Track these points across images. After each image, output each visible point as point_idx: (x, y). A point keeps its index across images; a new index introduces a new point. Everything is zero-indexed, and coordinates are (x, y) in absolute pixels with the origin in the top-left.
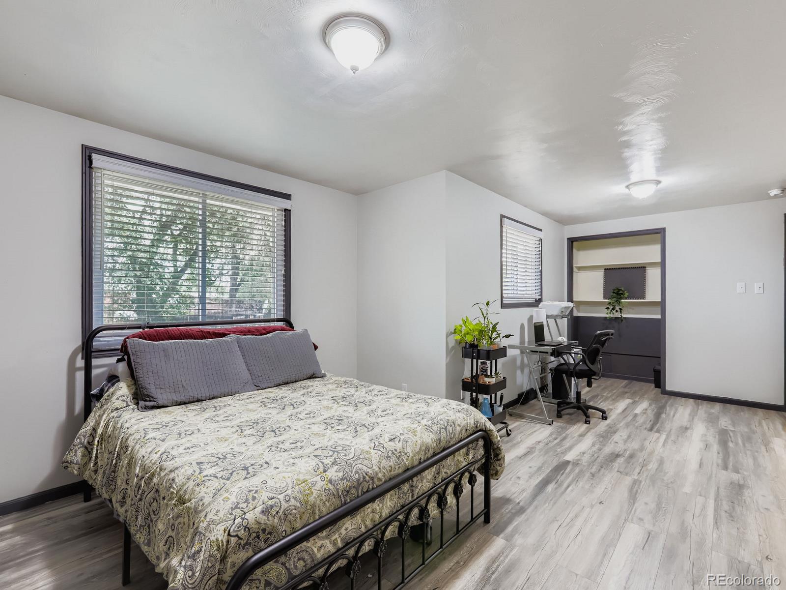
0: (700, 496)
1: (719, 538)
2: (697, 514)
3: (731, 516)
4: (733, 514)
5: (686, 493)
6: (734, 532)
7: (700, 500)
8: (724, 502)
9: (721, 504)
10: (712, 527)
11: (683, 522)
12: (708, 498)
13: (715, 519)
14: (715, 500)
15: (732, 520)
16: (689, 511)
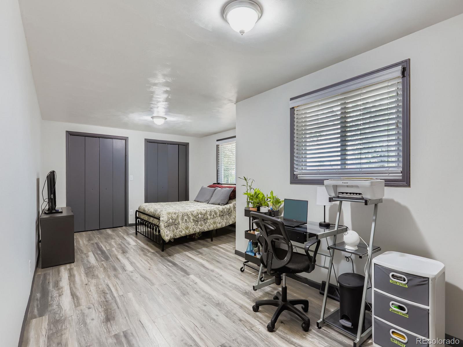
0: (122, 295)
1: (104, 281)
2: (117, 285)
3: (104, 293)
4: (103, 294)
5: (129, 293)
6: (100, 287)
7: (121, 293)
8: (110, 298)
9: (111, 296)
10: (109, 284)
11: (119, 279)
12: (118, 296)
13: (109, 287)
14: (114, 297)
15: (103, 291)
16: (121, 284)
